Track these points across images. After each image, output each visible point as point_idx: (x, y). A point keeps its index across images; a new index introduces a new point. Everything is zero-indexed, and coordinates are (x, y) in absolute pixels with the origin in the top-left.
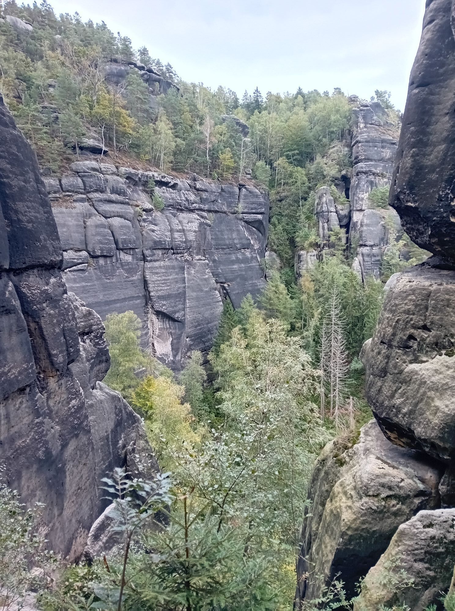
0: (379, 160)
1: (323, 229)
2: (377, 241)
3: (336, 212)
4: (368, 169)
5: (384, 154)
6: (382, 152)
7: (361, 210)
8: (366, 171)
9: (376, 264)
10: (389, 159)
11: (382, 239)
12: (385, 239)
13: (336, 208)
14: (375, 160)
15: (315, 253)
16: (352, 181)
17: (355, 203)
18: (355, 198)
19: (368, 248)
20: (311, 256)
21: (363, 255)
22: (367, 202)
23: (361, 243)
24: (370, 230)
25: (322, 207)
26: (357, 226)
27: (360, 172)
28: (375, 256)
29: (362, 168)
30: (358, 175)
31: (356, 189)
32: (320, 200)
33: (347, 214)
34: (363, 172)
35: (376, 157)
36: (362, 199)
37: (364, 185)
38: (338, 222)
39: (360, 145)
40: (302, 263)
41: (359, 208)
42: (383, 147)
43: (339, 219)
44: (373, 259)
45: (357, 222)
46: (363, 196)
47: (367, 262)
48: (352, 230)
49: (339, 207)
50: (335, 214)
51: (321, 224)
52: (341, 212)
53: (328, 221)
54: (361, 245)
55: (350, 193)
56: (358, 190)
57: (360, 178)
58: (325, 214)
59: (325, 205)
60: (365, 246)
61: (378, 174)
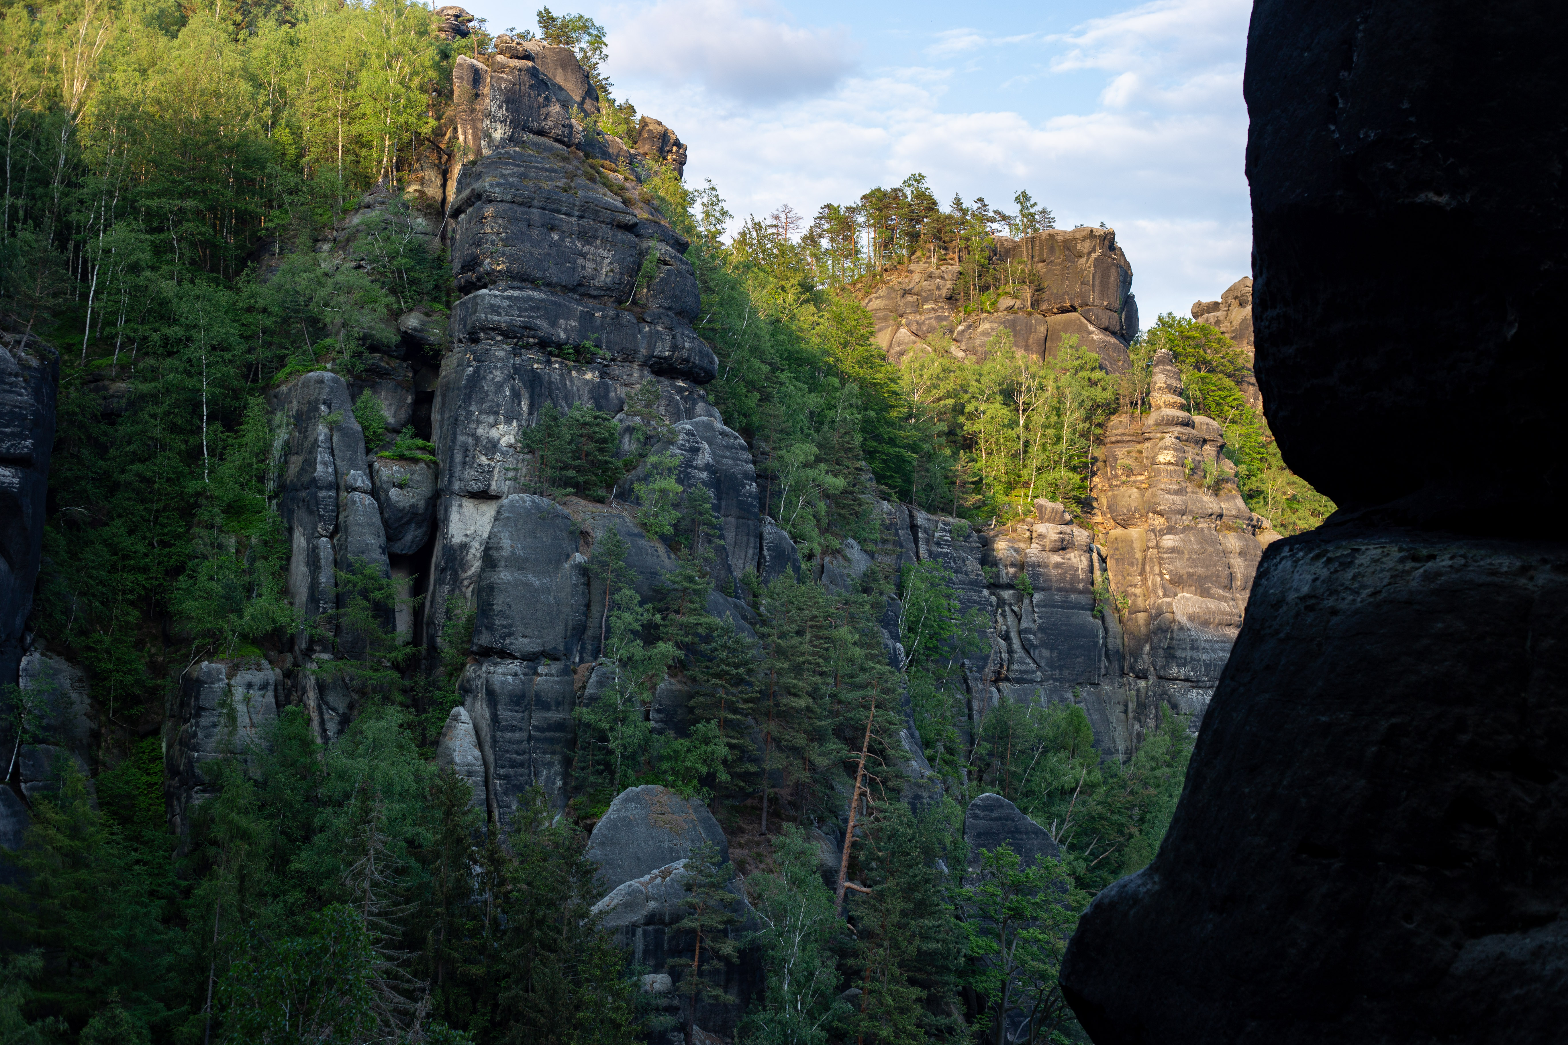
0: (567, 289)
1: (314, 562)
2: (554, 638)
3: (374, 492)
4: (519, 321)
5: (590, 265)
6: (583, 255)
7: (483, 496)
8: (511, 325)
9: (551, 741)
10: (608, 290)
11: (578, 631)
12: (590, 633)
13: (371, 472)
14: (548, 284)
15: (270, 674)
16: (449, 364)
17: (458, 458)
18: (461, 438)
19: (515, 666)
20: (249, 686)
21: (492, 696)
22: (511, 463)
23: (485, 639)
24: (526, 585)
25: (310, 464)
26: (464, 565)
27: (485, 329)
28: (545, 706)
29: (495, 309)
30: (474, 340)
31: (468, 400)
32: (303, 432)
33: (422, 504)
34: (497, 329)
35: (554, 273)
36: (493, 447)
37: (499, 387)
38: (382, 540)
39: (489, 211)
40: (206, 720)
41: (475, 487)
42: (585, 236)
43: (386, 523)
44: (538, 717)
45: (464, 546)
46: (494, 433)
47: (512, 729)
48: (440, 582)
49: (389, 471)
50: (368, 500)
51: (300, 541)
52: (394, 492)
53: (336, 530)
54: (486, 654)
55: (435, 416)
56: (473, 408)
57: (486, 353)
58: (322, 494)
59: (322, 456)
60: (505, 654)
61: (560, 346)
